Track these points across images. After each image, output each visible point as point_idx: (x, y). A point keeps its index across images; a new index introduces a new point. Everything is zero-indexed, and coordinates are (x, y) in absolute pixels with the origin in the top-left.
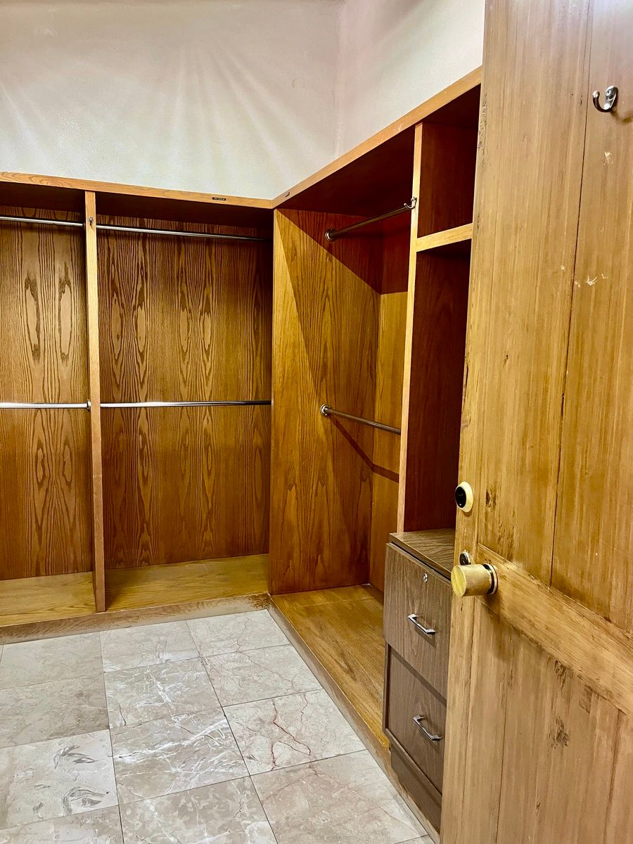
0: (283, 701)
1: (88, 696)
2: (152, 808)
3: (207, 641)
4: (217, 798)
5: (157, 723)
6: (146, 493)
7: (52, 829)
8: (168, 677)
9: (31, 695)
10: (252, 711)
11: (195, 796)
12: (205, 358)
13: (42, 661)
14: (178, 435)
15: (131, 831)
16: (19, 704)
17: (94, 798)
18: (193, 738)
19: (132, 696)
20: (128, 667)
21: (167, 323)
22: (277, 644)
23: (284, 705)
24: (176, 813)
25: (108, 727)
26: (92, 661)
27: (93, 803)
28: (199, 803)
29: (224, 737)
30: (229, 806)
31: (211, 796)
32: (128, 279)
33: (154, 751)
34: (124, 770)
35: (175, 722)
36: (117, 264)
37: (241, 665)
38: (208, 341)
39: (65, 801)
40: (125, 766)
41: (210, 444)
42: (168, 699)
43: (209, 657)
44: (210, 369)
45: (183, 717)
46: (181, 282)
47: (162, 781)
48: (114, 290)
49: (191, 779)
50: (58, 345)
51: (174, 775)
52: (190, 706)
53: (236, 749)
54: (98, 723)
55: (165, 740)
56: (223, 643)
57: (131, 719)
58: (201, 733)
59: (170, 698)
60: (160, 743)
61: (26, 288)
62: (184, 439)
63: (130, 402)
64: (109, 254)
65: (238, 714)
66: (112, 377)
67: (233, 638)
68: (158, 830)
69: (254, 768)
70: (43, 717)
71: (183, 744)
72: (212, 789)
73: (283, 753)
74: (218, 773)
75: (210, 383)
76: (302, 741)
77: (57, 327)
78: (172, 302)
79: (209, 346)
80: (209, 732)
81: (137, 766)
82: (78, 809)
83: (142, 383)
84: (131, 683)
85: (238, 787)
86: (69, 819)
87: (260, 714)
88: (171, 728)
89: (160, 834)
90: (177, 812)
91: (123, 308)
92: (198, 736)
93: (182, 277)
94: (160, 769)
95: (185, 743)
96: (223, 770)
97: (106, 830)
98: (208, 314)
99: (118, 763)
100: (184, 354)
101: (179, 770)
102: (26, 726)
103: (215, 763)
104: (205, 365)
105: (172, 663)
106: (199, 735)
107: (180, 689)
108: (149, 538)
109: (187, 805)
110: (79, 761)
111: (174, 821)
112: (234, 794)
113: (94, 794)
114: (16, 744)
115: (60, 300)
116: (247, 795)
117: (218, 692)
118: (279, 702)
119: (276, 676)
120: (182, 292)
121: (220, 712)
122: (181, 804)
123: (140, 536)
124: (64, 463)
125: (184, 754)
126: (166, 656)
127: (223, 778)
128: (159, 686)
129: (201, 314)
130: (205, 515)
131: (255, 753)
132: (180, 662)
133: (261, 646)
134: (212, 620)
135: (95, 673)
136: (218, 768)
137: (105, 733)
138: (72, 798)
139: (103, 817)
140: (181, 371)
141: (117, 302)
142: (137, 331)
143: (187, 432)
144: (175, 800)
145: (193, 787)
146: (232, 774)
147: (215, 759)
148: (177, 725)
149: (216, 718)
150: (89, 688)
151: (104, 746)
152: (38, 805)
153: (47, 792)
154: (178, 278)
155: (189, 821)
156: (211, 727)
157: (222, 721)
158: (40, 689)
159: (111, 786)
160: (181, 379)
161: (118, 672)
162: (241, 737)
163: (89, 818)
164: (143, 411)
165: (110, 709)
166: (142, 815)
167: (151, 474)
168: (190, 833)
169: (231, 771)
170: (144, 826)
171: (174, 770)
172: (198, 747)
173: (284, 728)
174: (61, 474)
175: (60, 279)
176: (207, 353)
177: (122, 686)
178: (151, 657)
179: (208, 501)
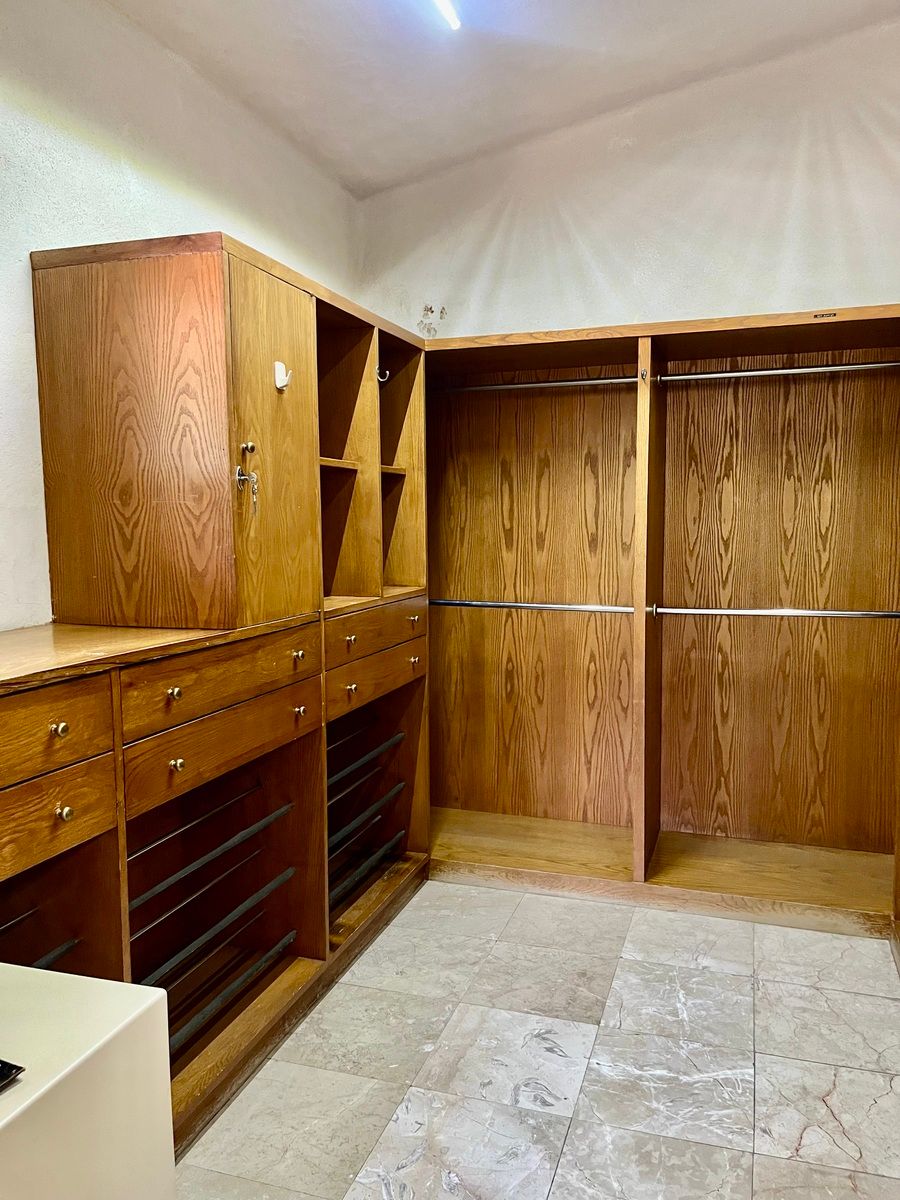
0: (851, 1076)
1: (591, 979)
2: (609, 1139)
3: (773, 959)
4: (696, 1163)
5: (660, 1041)
6: (725, 735)
7: (489, 1114)
8: (698, 989)
9: (530, 958)
10: (796, 1073)
11: (667, 1147)
12: (821, 547)
13: (557, 923)
14: (774, 656)
15: (572, 1154)
16: (515, 963)
17: (549, 1100)
18: (697, 1077)
19: (642, 996)
20: (650, 961)
21: (765, 496)
22: (881, 994)
23: (851, 1081)
24: (635, 1157)
25: (599, 1023)
26: (613, 940)
27: (545, 1103)
28: (670, 1158)
29: (740, 1091)
30: (707, 1177)
31: (688, 1156)
32: (711, 442)
33: (640, 1072)
34: (595, 1081)
35: (683, 1048)
36: (698, 423)
37: (809, 1006)
38: (825, 522)
39: (517, 1088)
40: (599, 1076)
41: (823, 674)
42: (685, 1015)
43: (766, 980)
44: (828, 563)
45: (696, 1045)
46: (788, 439)
47: (636, 1112)
48: (693, 457)
49: (671, 1125)
50: (619, 531)
51: (653, 1112)
52: (711, 1035)
53: (751, 1112)
54: (589, 1014)
55: (660, 1064)
56: (796, 969)
57: (629, 1023)
58: (710, 1075)
59: (688, 1015)
60: (654, 1065)
61: (586, 464)
62: (783, 664)
63: (708, 608)
64: (688, 411)
65: (774, 1069)
66: (685, 573)
67: (814, 967)
68: (604, 1167)
69: (763, 1145)
70: (533, 986)
71: (681, 1078)
72: (694, 1149)
73: (817, 1144)
74: (711, 1132)
75: (827, 583)
76: (854, 1138)
77: (619, 509)
78: (773, 469)
79: (827, 529)
80: (723, 1077)
81: (612, 1082)
82: (525, 1103)
83: (725, 583)
84: (648, 981)
85: (731, 1160)
86: (511, 1110)
87: (809, 1082)
88: (674, 1053)
89: (604, 1172)
90: (637, 1156)
91: (703, 480)
92: (704, 1076)
93: (789, 432)
94: (639, 1098)
95: (684, 1079)
96: (720, 1132)
97: (545, 1140)
98: (827, 482)
99: (592, 1070)
100: (787, 541)
101: (662, 1108)
102: (513, 990)
103: (713, 1119)
104: (820, 556)
105: (711, 972)
106: (706, 1075)
107: (707, 1010)
108: (727, 798)
109: (653, 1153)
110: (550, 1050)
111: (628, 1164)
112: (720, 1167)
113: (550, 1094)
114: (494, 1006)
115: (624, 475)
116: (738, 1175)
117: (758, 1031)
118: (844, 1073)
119: (858, 1038)
120: (788, 453)
121: (749, 1057)
122: (646, 1149)
123: (715, 793)
124: (620, 683)
125: (677, 1092)
126: (705, 962)
127: (715, 1141)
128: (681, 996)
129: (817, 482)
130: (812, 779)
131: (775, 1128)
132: (723, 976)
133: (855, 990)
134: (793, 933)
135: (610, 955)
136: (715, 1126)
137: (592, 1029)
138: (525, 1089)
139: (549, 1124)
140: (782, 565)
141: (695, 474)
142: (721, 511)
143: (788, 654)
144: (640, 1142)
145: (670, 1135)
146: (730, 1142)
147: (715, 1114)
148: (683, 1053)
149: (739, 1062)
150: (596, 969)
151: (584, 1043)
152: (486, 1081)
153: (503, 1071)
154: (783, 434)
155: (647, 1173)
156: (729, 1072)
157: (746, 1070)
158: (541, 954)
159: (572, 1092)
160: (781, 576)
161: (637, 962)
162: (765, 1100)
163: (532, 1118)
164: (725, 621)
165: (609, 1003)
166: (594, 1142)
167: (733, 710)
168: (642, 1188)
169: (730, 1136)
170: (589, 1155)
171: (655, 1105)
172: (699, 1090)
173: (836, 1112)
174: (616, 695)
175: (625, 449)
176: (824, 538)
177: (634, 980)
178: (686, 956)
179: (818, 760)
